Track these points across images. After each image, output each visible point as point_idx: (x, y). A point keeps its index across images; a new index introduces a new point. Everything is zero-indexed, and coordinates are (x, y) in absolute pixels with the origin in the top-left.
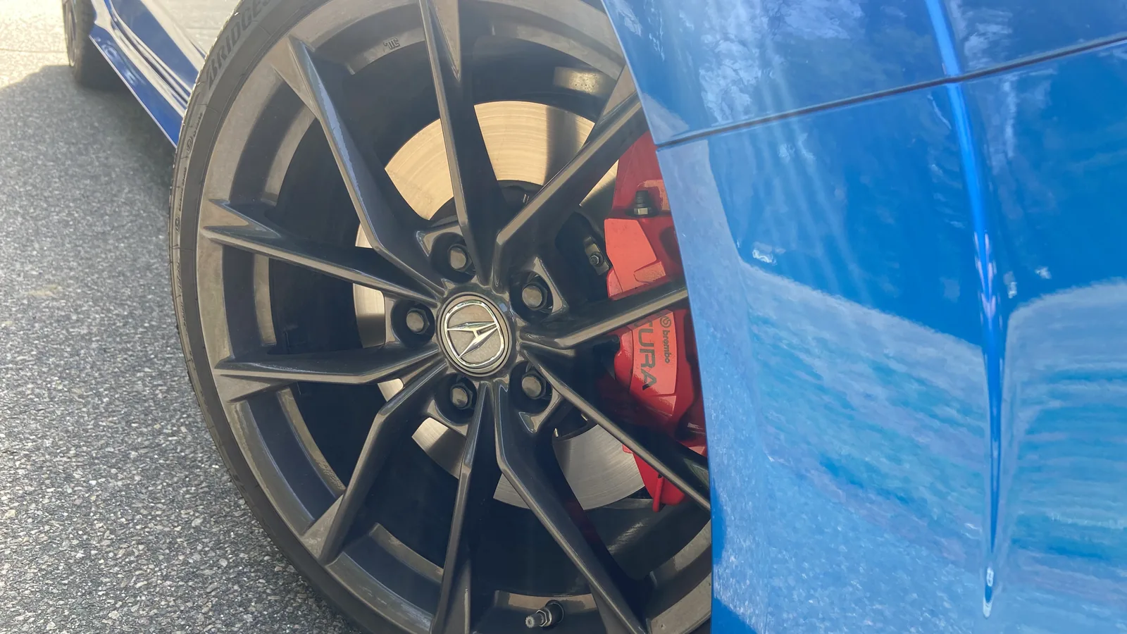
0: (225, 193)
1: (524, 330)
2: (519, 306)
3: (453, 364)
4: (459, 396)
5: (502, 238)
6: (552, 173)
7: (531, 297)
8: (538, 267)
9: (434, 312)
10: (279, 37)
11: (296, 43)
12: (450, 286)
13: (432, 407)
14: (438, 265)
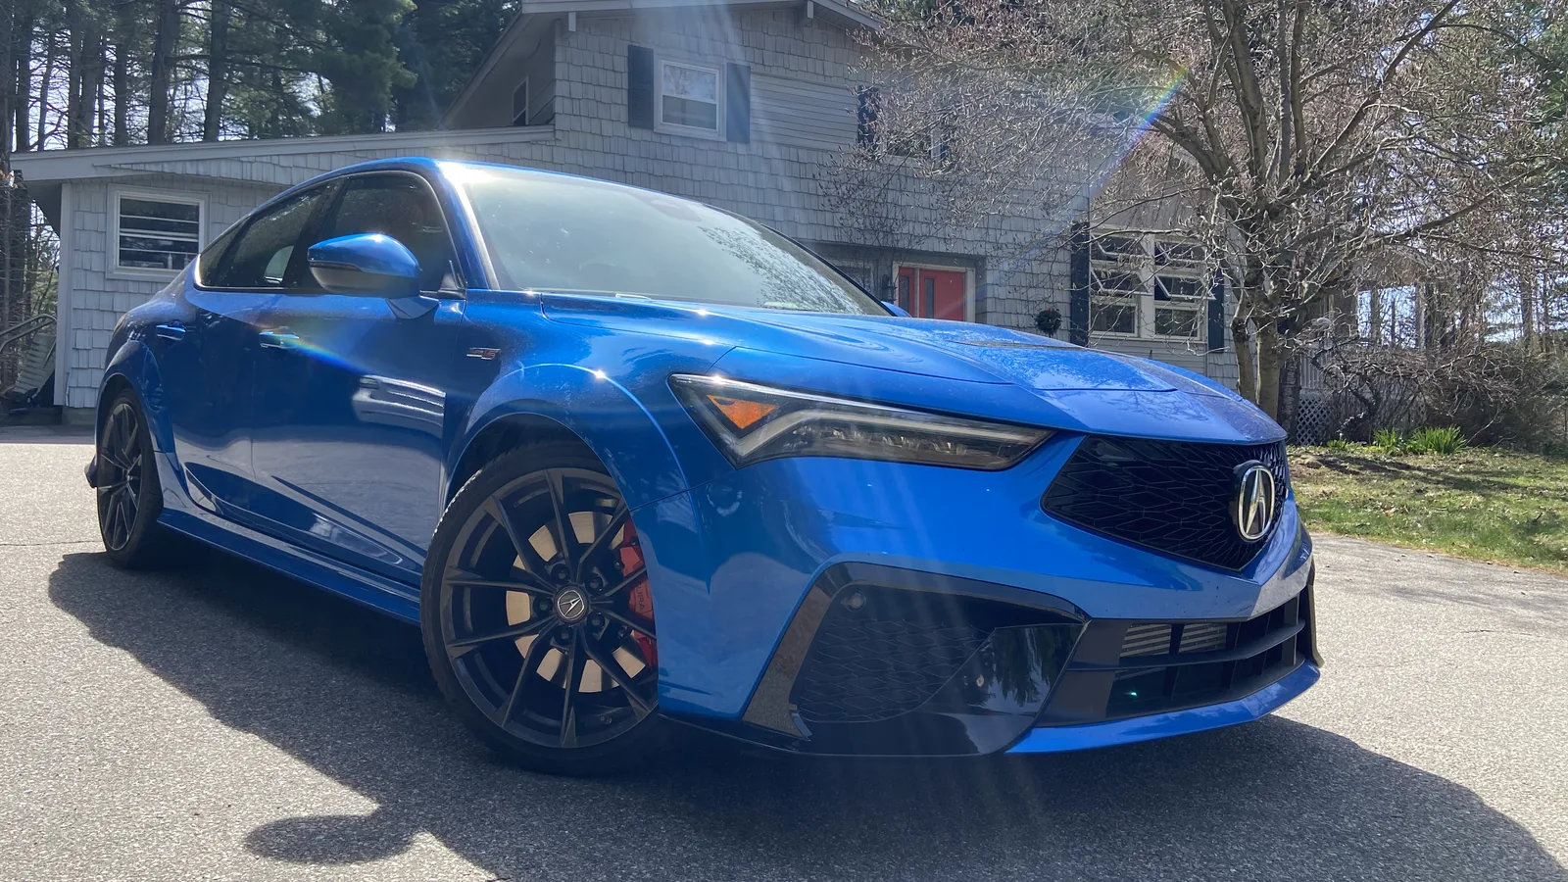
0: (456, 563)
1: (592, 597)
2: (591, 590)
3: (563, 620)
4: (565, 636)
5: (582, 560)
6: (597, 536)
7: (594, 585)
8: (596, 571)
9: (552, 599)
10: (488, 496)
11: (494, 497)
12: (559, 586)
13: (552, 642)
14: (554, 579)
